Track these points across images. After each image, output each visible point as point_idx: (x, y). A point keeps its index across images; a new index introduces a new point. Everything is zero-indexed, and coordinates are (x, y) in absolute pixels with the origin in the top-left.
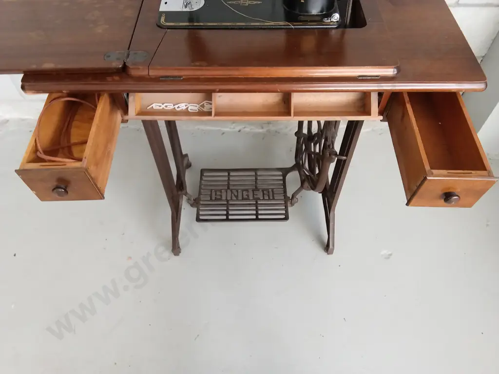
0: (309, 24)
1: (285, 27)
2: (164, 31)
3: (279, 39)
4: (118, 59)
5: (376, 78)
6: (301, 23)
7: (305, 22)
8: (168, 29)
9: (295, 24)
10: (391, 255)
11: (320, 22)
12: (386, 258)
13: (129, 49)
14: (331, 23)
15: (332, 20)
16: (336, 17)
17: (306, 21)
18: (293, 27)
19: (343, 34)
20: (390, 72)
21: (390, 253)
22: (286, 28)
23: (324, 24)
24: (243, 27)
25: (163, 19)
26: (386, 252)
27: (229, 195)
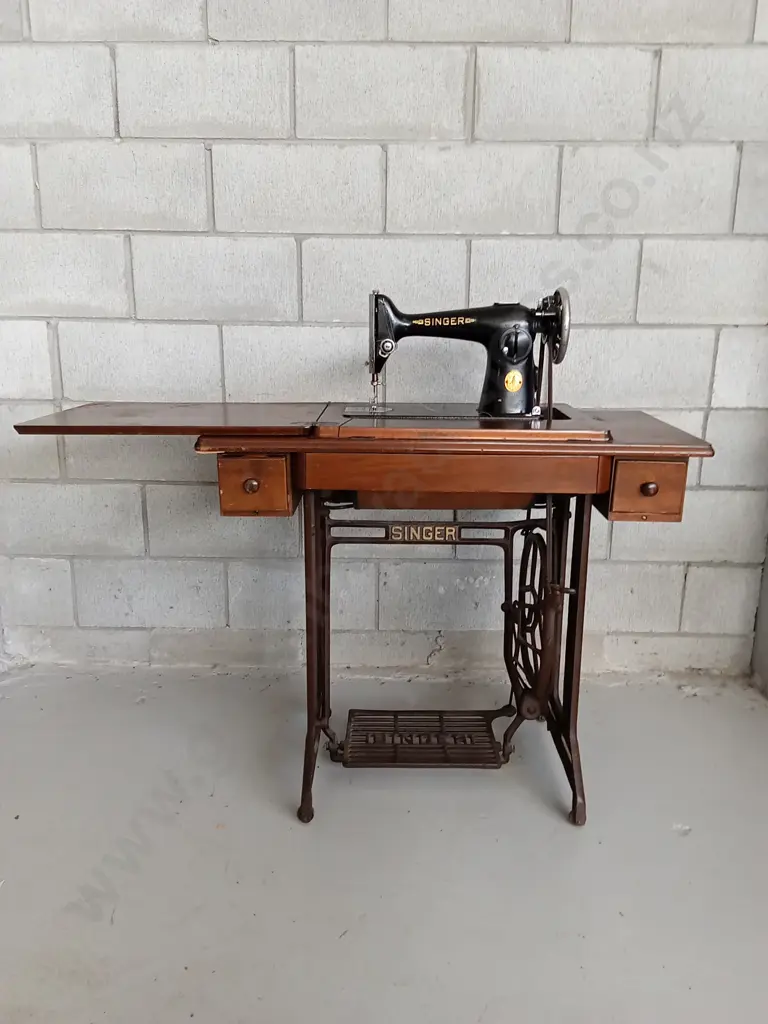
10: (689, 830)
12: (681, 835)
16: (537, 411)
21: (687, 828)
26: (679, 826)
27: (397, 740)
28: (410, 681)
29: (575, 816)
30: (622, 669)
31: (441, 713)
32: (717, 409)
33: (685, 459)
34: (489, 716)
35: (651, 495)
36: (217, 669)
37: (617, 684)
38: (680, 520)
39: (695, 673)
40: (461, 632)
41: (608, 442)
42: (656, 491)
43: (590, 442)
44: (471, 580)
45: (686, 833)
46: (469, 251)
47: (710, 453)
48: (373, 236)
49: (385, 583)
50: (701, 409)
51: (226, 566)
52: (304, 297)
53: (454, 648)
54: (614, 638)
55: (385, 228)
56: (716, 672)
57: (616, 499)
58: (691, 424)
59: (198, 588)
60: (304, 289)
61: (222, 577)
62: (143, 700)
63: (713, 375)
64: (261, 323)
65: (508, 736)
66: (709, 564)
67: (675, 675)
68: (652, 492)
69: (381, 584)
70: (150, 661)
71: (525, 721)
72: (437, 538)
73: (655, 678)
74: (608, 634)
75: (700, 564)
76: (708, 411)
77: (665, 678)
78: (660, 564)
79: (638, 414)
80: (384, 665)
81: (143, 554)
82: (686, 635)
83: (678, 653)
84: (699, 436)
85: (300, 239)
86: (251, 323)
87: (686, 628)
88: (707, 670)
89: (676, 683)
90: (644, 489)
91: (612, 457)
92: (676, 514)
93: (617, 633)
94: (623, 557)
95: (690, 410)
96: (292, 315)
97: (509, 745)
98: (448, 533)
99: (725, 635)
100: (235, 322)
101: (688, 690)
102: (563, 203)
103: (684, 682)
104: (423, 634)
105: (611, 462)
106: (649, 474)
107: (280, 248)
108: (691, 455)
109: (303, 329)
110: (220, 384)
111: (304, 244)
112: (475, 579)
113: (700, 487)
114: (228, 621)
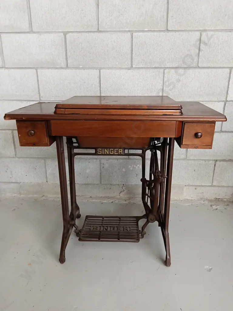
10: (211, 269)
12: (208, 271)
21: (211, 268)
26: (208, 267)
27: (102, 228)
28: (112, 202)
29: (167, 262)
30: (190, 198)
31: (120, 218)
32: (230, 101)
33: (214, 122)
34: (138, 218)
35: (199, 138)
36: (44, 197)
37: (188, 204)
38: (211, 148)
39: (217, 200)
40: (131, 185)
41: (181, 115)
42: (201, 136)
43: (172, 115)
44: (135, 166)
45: (210, 270)
46: (132, 37)
47: (225, 120)
48: (94, 32)
49: (103, 167)
50: (223, 101)
51: (45, 161)
52: (68, 57)
53: (129, 191)
54: (188, 187)
55: (98, 28)
56: (225, 200)
57: (184, 140)
58: (218, 107)
59: (36, 169)
60: (68, 54)
61: (44, 164)
62: (14, 210)
63: (228, 87)
64: (52, 68)
65: (143, 228)
66: (224, 160)
67: (210, 201)
68: (199, 136)
69: (102, 167)
70: (20, 194)
71: (150, 223)
72: (115, 153)
73: (202, 202)
74: (185, 186)
75: (220, 161)
76: (226, 102)
77: (206, 202)
78: (205, 160)
79: (198, 103)
80: (103, 196)
81: (15, 156)
82: (215, 186)
83: (211, 193)
84: (222, 113)
85: (65, 34)
86: (48, 68)
87: (214, 184)
88: (222, 199)
89: (210, 204)
90: (196, 135)
91: (182, 122)
92: (209, 146)
93: (188, 186)
94: (191, 158)
95: (219, 101)
96: (63, 65)
97: (144, 232)
98: (119, 151)
99: (229, 187)
100: (42, 68)
101: (214, 207)
102: (169, 17)
103: (212, 204)
104: (117, 186)
105: (182, 124)
106: (199, 129)
107: (58, 38)
108: (217, 121)
109: (68, 70)
110: (38, 93)
111: (67, 36)
112: (136, 166)
113: (221, 131)
114: (47, 180)
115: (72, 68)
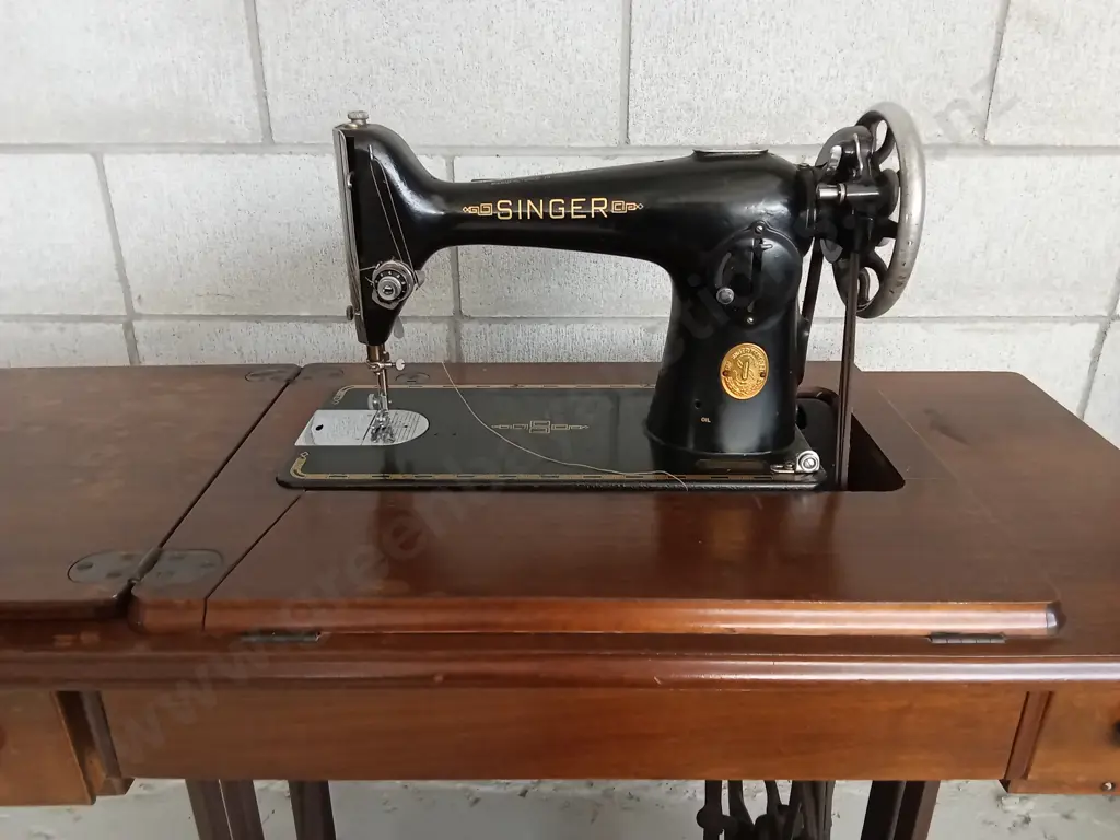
0: (731, 477)
1: (660, 485)
2: (293, 494)
3: (639, 519)
4: (114, 575)
5: (993, 641)
6: (708, 477)
7: (719, 474)
8: (307, 489)
9: (688, 477)
11: (766, 474)
13: (162, 544)
14: (797, 478)
15: (799, 468)
16: (810, 460)
17: (723, 471)
18: (684, 485)
19: (831, 507)
20: (1036, 621)
22: (664, 489)
23: (774, 478)
24: (536, 485)
25: (298, 465)
50: (1096, 318)
52: (270, 90)
60: (268, 71)
64: (183, 149)
76: (1109, 320)
86: (163, 148)
95: (1074, 320)
96: (249, 131)
100: (129, 147)
109: (275, 159)
110: (117, 276)
115: (293, 148)
